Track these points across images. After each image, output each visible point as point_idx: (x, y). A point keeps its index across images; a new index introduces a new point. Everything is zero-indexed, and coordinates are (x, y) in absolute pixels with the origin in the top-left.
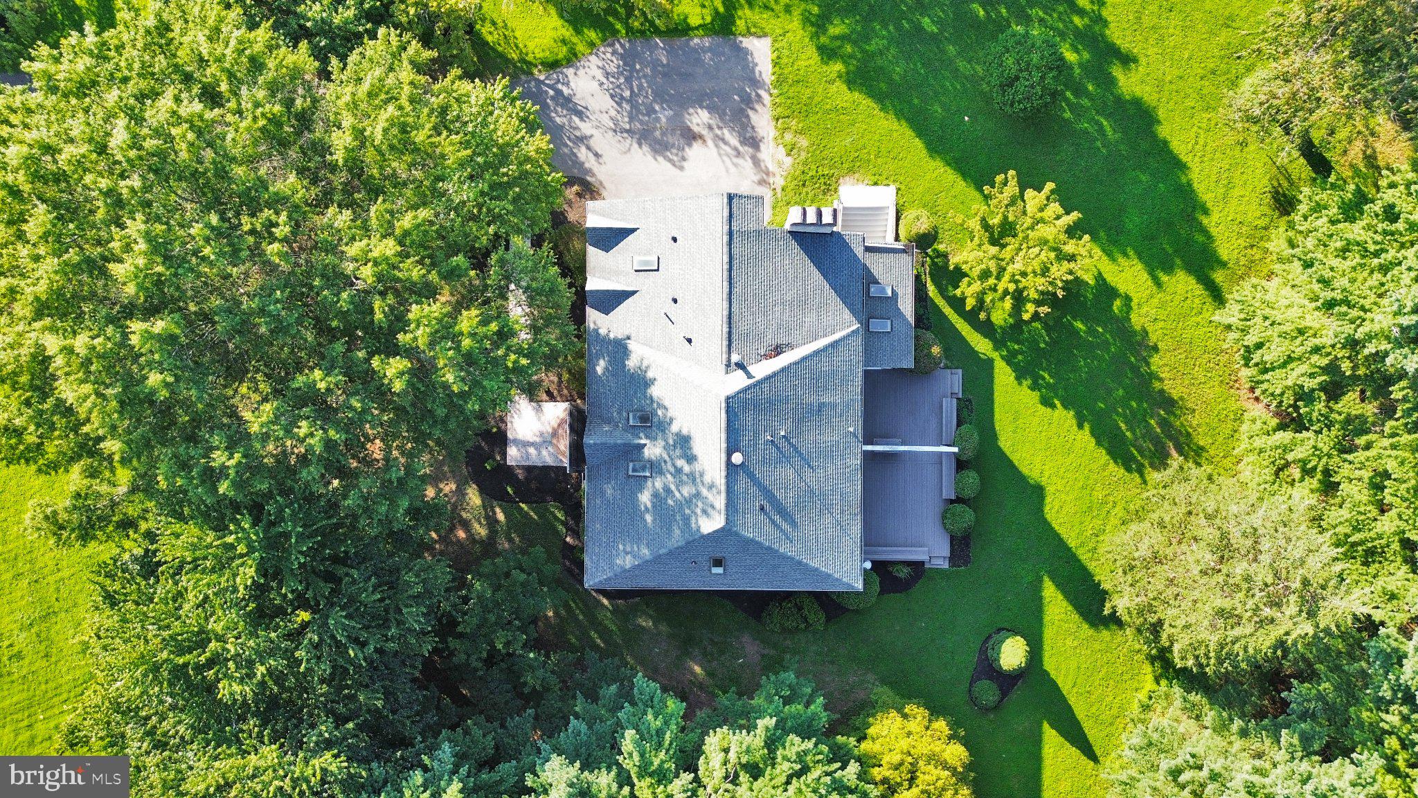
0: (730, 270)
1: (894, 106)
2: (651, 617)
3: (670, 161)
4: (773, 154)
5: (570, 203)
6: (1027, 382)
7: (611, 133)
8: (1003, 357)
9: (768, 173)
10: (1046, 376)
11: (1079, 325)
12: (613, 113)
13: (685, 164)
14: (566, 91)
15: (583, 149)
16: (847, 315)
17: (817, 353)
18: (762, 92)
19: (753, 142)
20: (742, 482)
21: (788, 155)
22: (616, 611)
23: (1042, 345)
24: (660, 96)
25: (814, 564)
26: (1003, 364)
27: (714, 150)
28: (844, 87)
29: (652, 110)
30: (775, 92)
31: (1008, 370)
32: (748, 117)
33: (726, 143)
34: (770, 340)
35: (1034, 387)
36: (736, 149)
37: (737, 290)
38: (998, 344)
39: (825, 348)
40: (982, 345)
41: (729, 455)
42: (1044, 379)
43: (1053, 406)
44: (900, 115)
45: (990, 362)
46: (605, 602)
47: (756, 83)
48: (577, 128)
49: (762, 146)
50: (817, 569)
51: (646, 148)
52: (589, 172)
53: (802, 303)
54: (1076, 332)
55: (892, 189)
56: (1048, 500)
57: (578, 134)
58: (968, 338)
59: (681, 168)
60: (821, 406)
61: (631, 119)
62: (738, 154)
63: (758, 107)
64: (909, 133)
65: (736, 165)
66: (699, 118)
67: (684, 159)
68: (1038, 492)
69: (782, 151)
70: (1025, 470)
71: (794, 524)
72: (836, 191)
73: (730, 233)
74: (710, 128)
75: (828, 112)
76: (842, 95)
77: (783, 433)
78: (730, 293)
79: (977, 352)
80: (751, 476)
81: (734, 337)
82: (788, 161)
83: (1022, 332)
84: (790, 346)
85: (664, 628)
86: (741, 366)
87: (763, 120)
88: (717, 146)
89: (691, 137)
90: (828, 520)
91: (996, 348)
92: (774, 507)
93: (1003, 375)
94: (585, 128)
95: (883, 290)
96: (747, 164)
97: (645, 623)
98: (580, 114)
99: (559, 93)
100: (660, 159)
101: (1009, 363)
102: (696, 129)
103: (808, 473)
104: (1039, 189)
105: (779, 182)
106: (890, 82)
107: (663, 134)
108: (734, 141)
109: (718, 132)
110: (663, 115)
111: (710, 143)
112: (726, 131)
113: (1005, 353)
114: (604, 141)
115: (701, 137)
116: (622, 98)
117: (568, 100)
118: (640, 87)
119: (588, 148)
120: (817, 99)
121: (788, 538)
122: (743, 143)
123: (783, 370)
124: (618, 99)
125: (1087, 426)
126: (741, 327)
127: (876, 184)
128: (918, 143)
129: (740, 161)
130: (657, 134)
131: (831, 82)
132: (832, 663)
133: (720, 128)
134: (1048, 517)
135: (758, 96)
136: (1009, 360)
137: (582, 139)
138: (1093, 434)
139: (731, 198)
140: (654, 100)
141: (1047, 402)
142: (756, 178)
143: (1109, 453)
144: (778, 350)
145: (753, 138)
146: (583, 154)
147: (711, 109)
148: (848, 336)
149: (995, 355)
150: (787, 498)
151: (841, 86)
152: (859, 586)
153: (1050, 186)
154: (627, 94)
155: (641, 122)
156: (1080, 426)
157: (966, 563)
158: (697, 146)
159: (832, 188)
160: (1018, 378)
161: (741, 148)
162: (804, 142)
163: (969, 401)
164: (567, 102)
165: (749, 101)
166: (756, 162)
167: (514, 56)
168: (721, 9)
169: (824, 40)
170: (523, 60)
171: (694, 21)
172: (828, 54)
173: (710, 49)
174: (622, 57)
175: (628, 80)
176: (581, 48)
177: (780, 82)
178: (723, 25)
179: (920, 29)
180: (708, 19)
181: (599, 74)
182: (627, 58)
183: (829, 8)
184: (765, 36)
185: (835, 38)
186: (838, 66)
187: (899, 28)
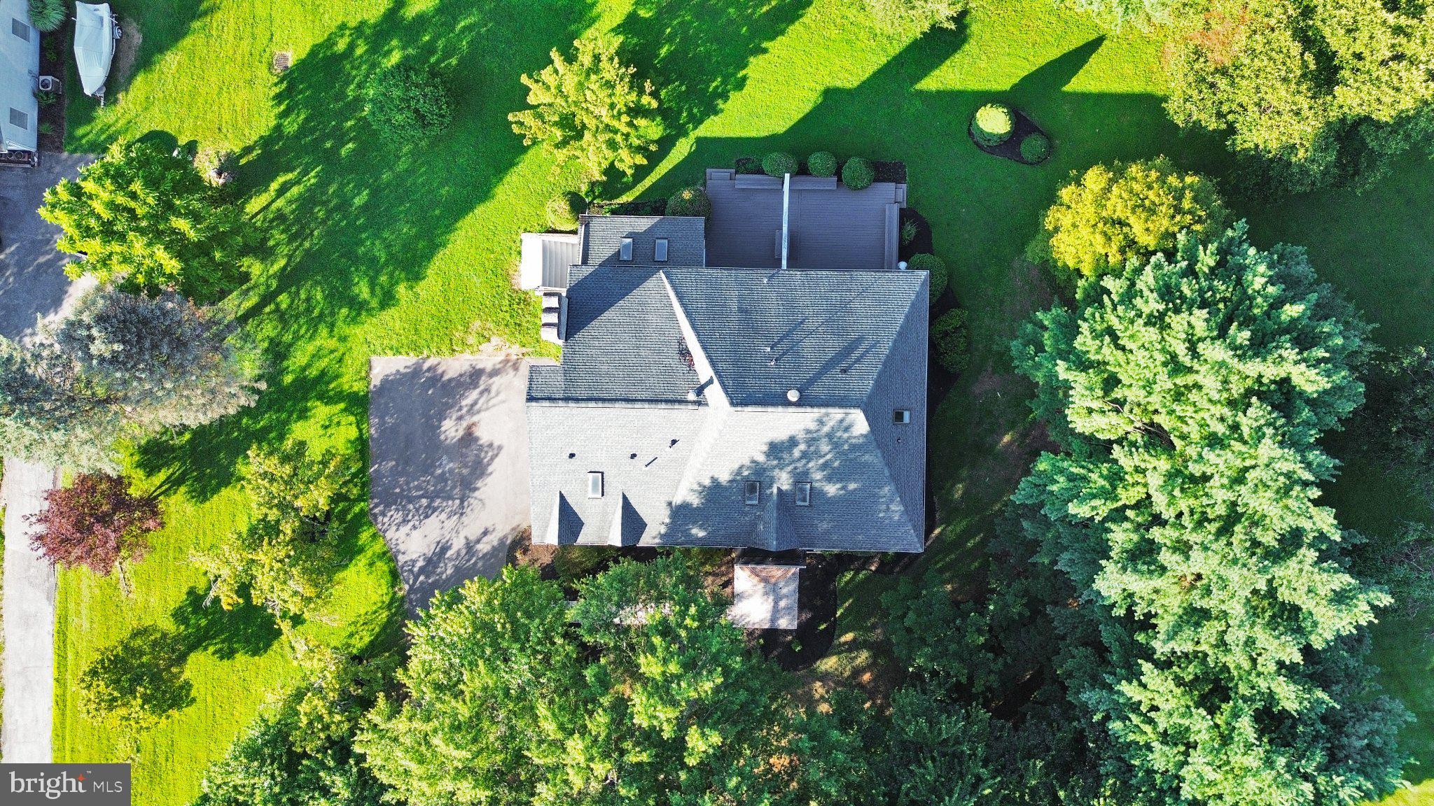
0: (604, 400)
1: (442, 234)
2: (953, 485)
3: (492, 459)
4: (487, 357)
5: (533, 561)
6: (720, 104)
7: (464, 518)
8: (695, 128)
9: (507, 361)
10: (714, 84)
11: (663, 52)
12: (443, 516)
13: (496, 444)
14: (420, 563)
15: (479, 547)
16: (650, 283)
17: (688, 314)
18: (426, 366)
19: (475, 375)
20: (817, 390)
21: (489, 340)
22: (947, 521)
23: (683, 88)
24: (427, 469)
25: (901, 319)
26: (702, 127)
27: (482, 414)
28: (422, 284)
29: (442, 478)
30: (426, 352)
31: (708, 122)
32: (450, 380)
33: (475, 403)
34: (674, 360)
35: (725, 96)
36: (482, 393)
37: (624, 393)
38: (682, 132)
39: (683, 305)
40: (682, 149)
41: (790, 404)
42: (717, 87)
43: (745, 78)
44: (450, 228)
45: (699, 141)
46: (937, 531)
47: (416, 371)
48: (458, 553)
49: (480, 366)
50: (907, 317)
51: (479, 484)
52: (502, 541)
53: (639, 331)
54: (671, 55)
55: (525, 237)
56: (839, 84)
57: (464, 552)
58: (676, 161)
59: (500, 448)
60: (741, 310)
61: (450, 497)
62: (487, 390)
63: (440, 371)
64: (469, 219)
65: (498, 394)
66: (451, 429)
67: (491, 445)
68: (830, 94)
69: (484, 346)
70: (807, 108)
71: (859, 340)
72: (526, 293)
73: (567, 399)
74: (460, 418)
75: (447, 300)
77: (769, 349)
78: (627, 400)
79: (690, 154)
80: (811, 381)
81: (670, 396)
82: (495, 340)
83: (670, 108)
84: (681, 341)
85: (964, 473)
86: (700, 391)
87: (454, 366)
88: (479, 412)
89: (469, 438)
90: (856, 304)
91: (686, 134)
92: (843, 358)
93: (712, 128)
94: (458, 544)
95: (626, 246)
96: (497, 381)
97: (959, 490)
98: (445, 549)
99: (422, 570)
100: (490, 469)
101: (701, 122)
102: (461, 433)
103: (810, 325)
104: (527, 90)
105: (515, 350)
106: (417, 237)
107: (466, 466)
108: (474, 395)
109: (465, 410)
110: (448, 466)
111: (475, 419)
112: (464, 403)
113: (691, 126)
114: (471, 528)
115: (469, 427)
116: (428, 506)
117: (429, 561)
118: (418, 488)
119: (478, 541)
120: (434, 311)
121: (874, 346)
122: (476, 386)
123: (704, 348)
124: (429, 511)
125: (766, 44)
126: (660, 390)
127: (520, 253)
128: (479, 210)
129: (494, 389)
130: (465, 471)
131: (417, 295)
132: (1002, 302)
133: (460, 409)
134: (856, 84)
135: (429, 369)
136: (698, 122)
137: (470, 547)
138: (772, 38)
139: (531, 399)
140: (432, 474)
141: (740, 85)
142: (512, 373)
143: (792, 22)
144: (685, 353)
145: (471, 376)
146: (484, 547)
147: (442, 417)
148: (671, 282)
149: (693, 135)
150: (834, 345)
151: (421, 287)
152: (923, 274)
153: (524, 79)
154: (424, 502)
155: (454, 487)
156: (765, 51)
157: (902, 166)
158: (478, 432)
159: (523, 296)
160: (716, 112)
161: (482, 388)
162: (477, 324)
163: (738, 161)
164: (432, 563)
165: (435, 379)
166: (495, 373)
167: (384, 615)
168: (342, 406)
169: (374, 303)
170: (389, 606)
171: (353, 433)
172: (388, 299)
173: (382, 418)
174: (388, 506)
175: (411, 500)
176: (378, 547)
177: (416, 348)
178: (358, 404)
179: (365, 208)
180: (352, 419)
181: (405, 529)
182: (389, 500)
183: (342, 297)
184: (369, 362)
185: (372, 292)
186: (401, 289)
187: (363, 228)
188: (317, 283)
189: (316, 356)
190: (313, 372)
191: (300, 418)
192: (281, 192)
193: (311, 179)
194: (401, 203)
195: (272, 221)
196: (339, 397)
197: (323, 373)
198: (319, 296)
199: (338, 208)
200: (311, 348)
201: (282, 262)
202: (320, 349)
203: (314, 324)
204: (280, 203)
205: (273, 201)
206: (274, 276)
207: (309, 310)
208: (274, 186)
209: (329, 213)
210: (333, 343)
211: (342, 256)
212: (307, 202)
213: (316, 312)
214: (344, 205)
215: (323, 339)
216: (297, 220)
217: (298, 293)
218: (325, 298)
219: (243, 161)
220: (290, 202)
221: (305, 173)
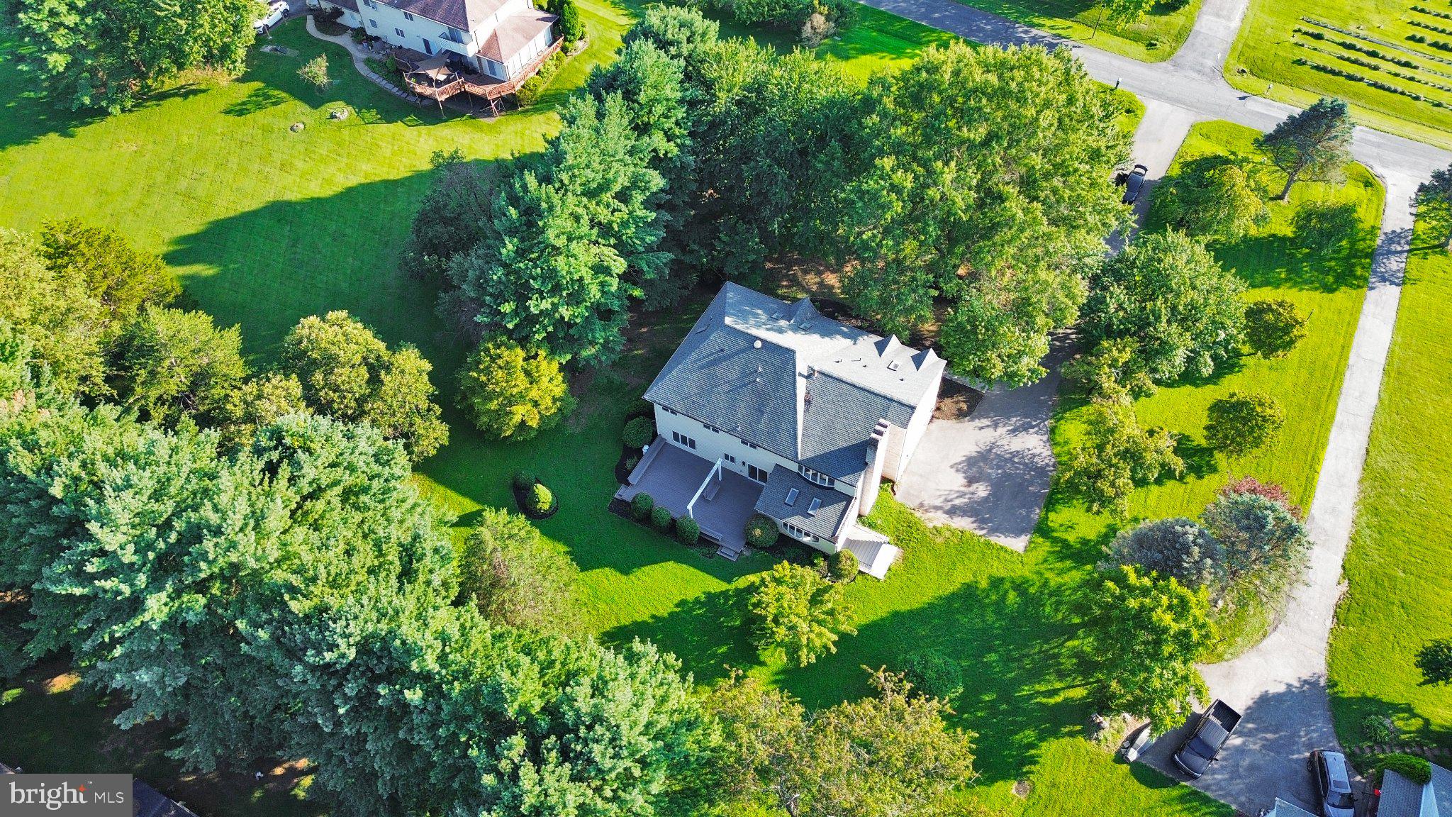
0: (868, 391)
1: (939, 605)
3: (960, 463)
4: (939, 519)
5: (957, 403)
6: (703, 598)
7: (993, 441)
8: (728, 590)
9: (926, 511)
10: (700, 612)
11: (723, 649)
12: (1006, 448)
13: (954, 470)
14: (1031, 431)
15: (989, 423)
16: (809, 455)
17: (795, 422)
18: (984, 532)
19: (952, 512)
20: (742, 343)
21: (934, 527)
23: (722, 619)
24: (1006, 476)
26: (723, 589)
27: (956, 489)
28: (967, 581)
29: (999, 467)
30: (982, 540)
31: (718, 590)
32: (971, 517)
33: (958, 497)
34: (816, 400)
35: (697, 601)
36: (952, 501)
37: (855, 391)
38: (738, 592)
39: (795, 430)
40: (742, 582)
41: (763, 341)
42: (699, 609)
43: (677, 606)
44: (931, 605)
45: (729, 582)
47: (993, 531)
48: (1004, 426)
49: (946, 516)
51: (974, 454)
52: (972, 420)
53: (829, 429)
54: (719, 645)
55: (881, 577)
56: (618, 574)
57: (1000, 425)
58: (753, 576)
59: (952, 467)
60: (763, 413)
61: (998, 455)
62: (947, 501)
63: (975, 525)
64: (916, 606)
65: (941, 496)
66: (982, 490)
67: (958, 471)
68: (626, 571)
69: (939, 525)
70: (647, 569)
71: (701, 368)
73: (891, 400)
74: (973, 493)
75: (954, 564)
76: (960, 578)
77: (758, 380)
78: (854, 386)
79: (740, 576)
80: (743, 351)
81: (828, 379)
82: (931, 525)
83: (739, 610)
84: (806, 411)
86: (808, 377)
87: (965, 524)
88: (958, 491)
89: (971, 481)
90: (694, 391)
91: (737, 590)
92: (720, 358)
93: (716, 585)
94: (1002, 430)
95: (813, 509)
96: (938, 502)
98: (1013, 431)
99: (1033, 427)
100: (964, 459)
101: (722, 593)
102: (975, 486)
103: (727, 388)
104: (834, 643)
105: (918, 514)
106: (958, 611)
107: (980, 467)
108: (957, 502)
109: (968, 496)
110: (994, 473)
111: (963, 489)
112: (966, 500)
113: (730, 593)
114: (988, 436)
115: (969, 486)
116: (1014, 456)
118: (1017, 468)
119: (988, 426)
120: (966, 561)
121: (698, 360)
122: (953, 506)
123: (795, 395)
124: (1015, 454)
125: (650, 621)
126: (832, 385)
127: (890, 569)
128: (904, 608)
129: (942, 499)
130: (982, 464)
131: (975, 575)
133: (970, 498)
134: (607, 569)
135: (983, 529)
136: (724, 594)
137: (996, 426)
138: (644, 622)
139: (913, 408)
140: (1005, 472)
141: (682, 603)
142: (926, 503)
143: (626, 626)
144: (808, 402)
145: (955, 513)
146: (986, 422)
147: (986, 499)
149: (732, 586)
150: (719, 370)
151: (969, 578)
152: (647, 397)
153: (834, 650)
154: (1016, 460)
155: (993, 459)
156: (653, 617)
157: (612, 508)
158: (964, 481)
159: (899, 543)
160: (709, 593)
161: (950, 504)
162: (939, 540)
163: (711, 557)
164: (1025, 428)
165: (981, 522)
166: (937, 508)
167: (1067, 415)
168: (1055, 534)
169: (1007, 585)
170: (1062, 418)
171: (1052, 516)
172: (996, 583)
173: (1028, 516)
174: (1043, 468)
175: (1025, 464)
176: (1058, 449)
177: (988, 544)
178: (1043, 530)
179: (991, 649)
180: (1051, 524)
181: (1037, 451)
182: (1041, 471)
183: (1030, 601)
184: (1025, 551)
185: (1006, 593)
186: (984, 584)
187: (997, 637)
188: (1047, 618)
189: (1061, 572)
190: (1068, 563)
191: (1089, 541)
192: (1054, 692)
193: (1026, 690)
194: (962, 640)
195: (1069, 675)
196: (1055, 541)
197: (1062, 559)
198: (1048, 609)
199: (1015, 660)
200: (1066, 578)
201: (1070, 644)
202: (1059, 575)
203: (1058, 591)
204: (1058, 685)
205: (1063, 689)
206: (1078, 638)
207: (1058, 603)
208: (1058, 699)
209: (1020, 659)
210: (1048, 575)
211: (1021, 627)
212: (1035, 675)
213: (1054, 599)
214: (1007, 660)
215: (1054, 581)
216: (1050, 667)
217: (1063, 619)
218: (1044, 605)
219: (1078, 728)
220: (1049, 681)
221: (1030, 697)
